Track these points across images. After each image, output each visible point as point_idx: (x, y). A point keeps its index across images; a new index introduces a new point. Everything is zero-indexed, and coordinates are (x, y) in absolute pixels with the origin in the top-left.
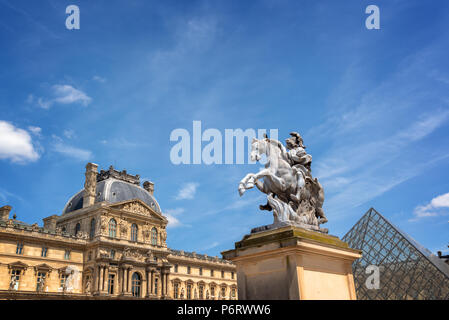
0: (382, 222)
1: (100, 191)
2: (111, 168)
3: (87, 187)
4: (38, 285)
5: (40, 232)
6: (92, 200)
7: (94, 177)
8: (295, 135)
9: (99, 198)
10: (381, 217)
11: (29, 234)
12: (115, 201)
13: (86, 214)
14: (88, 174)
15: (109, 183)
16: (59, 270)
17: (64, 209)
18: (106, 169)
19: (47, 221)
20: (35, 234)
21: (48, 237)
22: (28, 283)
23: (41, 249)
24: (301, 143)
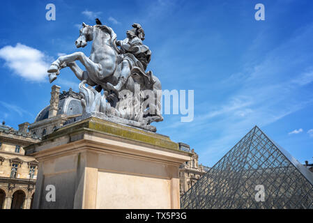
0: (263, 136)
1: (61, 106)
2: (70, 89)
3: (52, 103)
4: (12, 173)
5: (15, 134)
6: (55, 113)
7: (57, 95)
8: (135, 26)
9: (60, 111)
10: (262, 133)
11: (6, 136)
12: (71, 114)
13: (51, 122)
14: (53, 93)
15: (68, 100)
16: (28, 163)
17: (36, 119)
18: (67, 91)
19: (21, 126)
20: (11, 136)
21: (20, 138)
22: (4, 171)
23: (15, 147)
24: (141, 35)
